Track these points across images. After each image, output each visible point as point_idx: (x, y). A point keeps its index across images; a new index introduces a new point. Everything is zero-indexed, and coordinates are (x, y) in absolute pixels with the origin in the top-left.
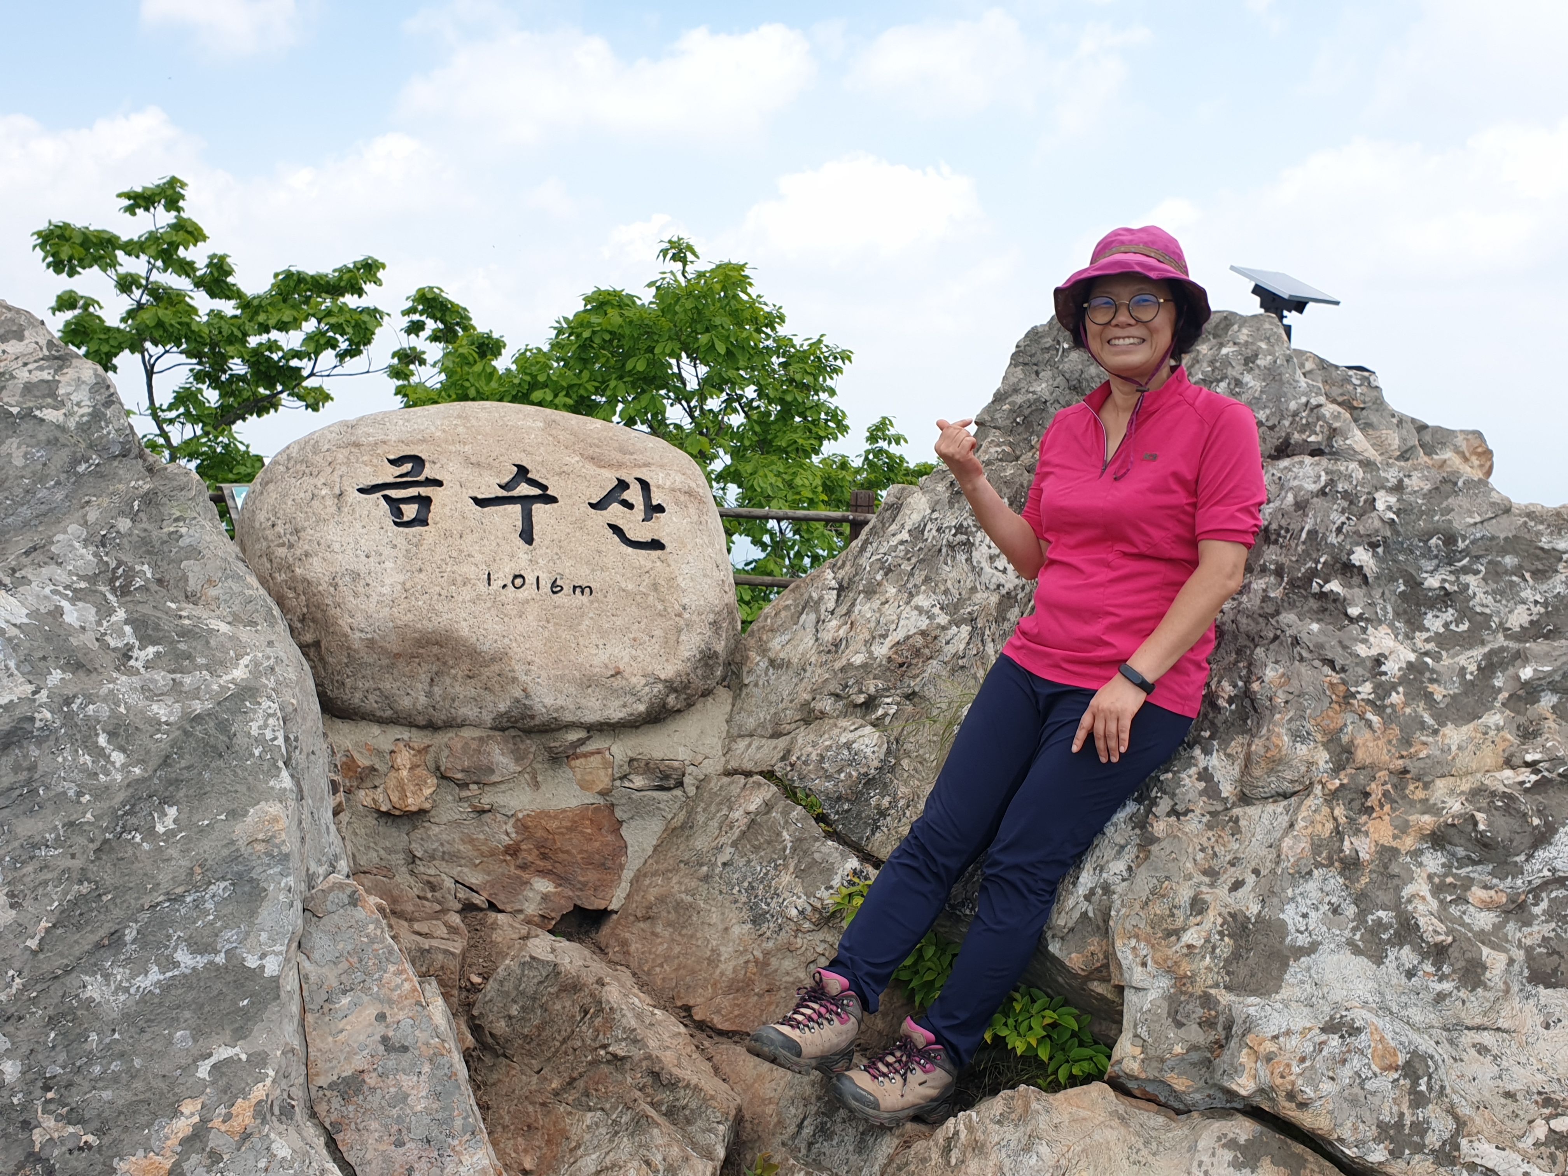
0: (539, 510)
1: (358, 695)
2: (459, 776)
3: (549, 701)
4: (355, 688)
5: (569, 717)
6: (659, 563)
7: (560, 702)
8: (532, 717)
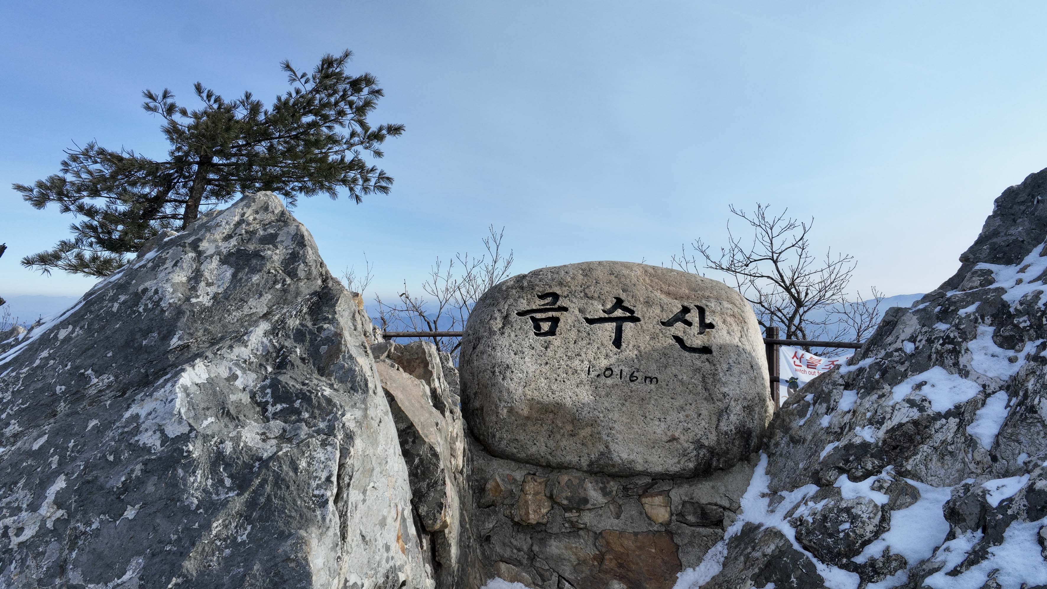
0: (628, 327)
1: (504, 443)
2: (565, 502)
3: (624, 456)
4: (501, 439)
5: (639, 468)
6: (707, 363)
7: (632, 457)
8: (613, 466)
